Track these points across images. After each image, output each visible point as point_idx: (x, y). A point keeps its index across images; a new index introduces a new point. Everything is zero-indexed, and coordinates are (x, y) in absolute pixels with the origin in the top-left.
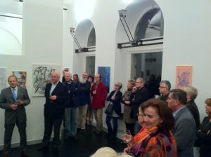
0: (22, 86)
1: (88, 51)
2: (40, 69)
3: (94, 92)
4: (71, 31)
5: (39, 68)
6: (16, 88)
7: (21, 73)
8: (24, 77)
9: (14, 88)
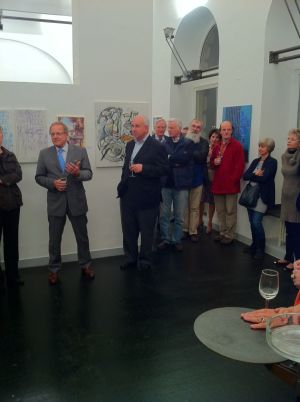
0: (78, 144)
1: (201, 78)
2: (109, 113)
3: (218, 161)
4: (167, 37)
5: (108, 110)
6: (66, 148)
7: (74, 120)
8: (80, 129)
9: (60, 147)
